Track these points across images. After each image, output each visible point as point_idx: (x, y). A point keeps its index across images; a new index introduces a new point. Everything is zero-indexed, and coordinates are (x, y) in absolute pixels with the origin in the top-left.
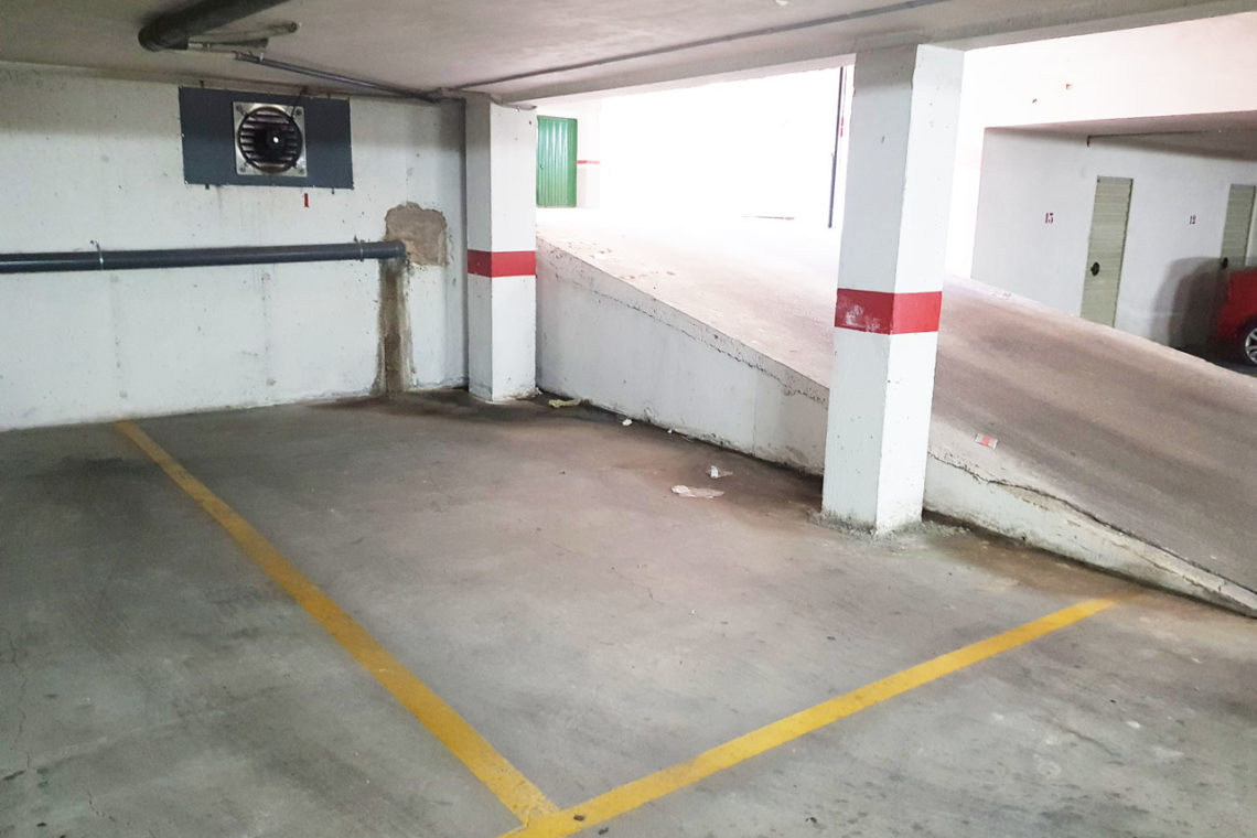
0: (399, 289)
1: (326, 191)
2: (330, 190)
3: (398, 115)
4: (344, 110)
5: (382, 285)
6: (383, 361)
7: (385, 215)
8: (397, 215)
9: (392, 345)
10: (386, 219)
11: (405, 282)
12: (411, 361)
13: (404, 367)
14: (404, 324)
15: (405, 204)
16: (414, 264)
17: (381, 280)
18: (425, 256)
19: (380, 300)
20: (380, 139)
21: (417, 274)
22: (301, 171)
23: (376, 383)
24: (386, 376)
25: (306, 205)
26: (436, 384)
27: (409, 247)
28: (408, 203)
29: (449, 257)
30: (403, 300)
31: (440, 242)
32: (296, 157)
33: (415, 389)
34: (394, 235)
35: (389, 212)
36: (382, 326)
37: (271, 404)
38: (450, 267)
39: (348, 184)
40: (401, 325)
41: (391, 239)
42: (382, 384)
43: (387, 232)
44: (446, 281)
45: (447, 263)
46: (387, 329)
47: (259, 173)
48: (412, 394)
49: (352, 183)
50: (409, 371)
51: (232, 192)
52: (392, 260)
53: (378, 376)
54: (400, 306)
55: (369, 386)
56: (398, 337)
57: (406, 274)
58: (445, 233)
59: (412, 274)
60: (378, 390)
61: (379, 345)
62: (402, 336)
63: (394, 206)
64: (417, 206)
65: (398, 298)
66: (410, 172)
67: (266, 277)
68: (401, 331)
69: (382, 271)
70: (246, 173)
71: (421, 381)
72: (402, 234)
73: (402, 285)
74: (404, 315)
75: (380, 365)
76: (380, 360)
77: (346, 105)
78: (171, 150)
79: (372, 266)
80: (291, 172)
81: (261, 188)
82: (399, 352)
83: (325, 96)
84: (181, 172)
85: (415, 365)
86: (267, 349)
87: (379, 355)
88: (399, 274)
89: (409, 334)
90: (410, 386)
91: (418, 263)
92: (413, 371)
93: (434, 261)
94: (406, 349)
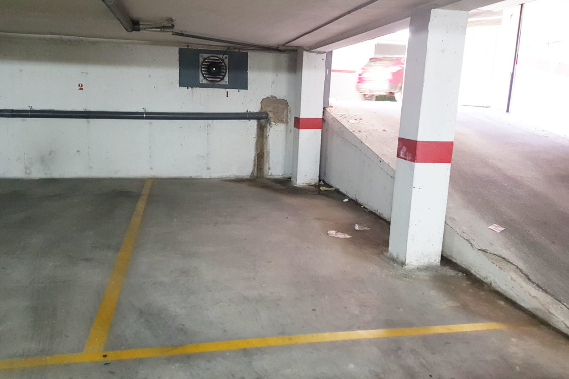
0: (265, 132)
1: (236, 91)
2: (238, 90)
3: (269, 58)
4: (246, 56)
5: (257, 131)
6: (256, 164)
7: (261, 101)
8: (266, 101)
9: (261, 157)
10: (261, 103)
11: (268, 130)
12: (269, 165)
13: (265, 167)
14: (266, 148)
15: (270, 96)
16: (272, 123)
17: (257, 128)
18: (278, 119)
19: (256, 137)
20: (261, 68)
21: (273, 127)
22: (226, 82)
23: (253, 173)
24: (257, 170)
25: (227, 96)
26: (279, 175)
27: (271, 115)
28: (271, 96)
29: (289, 120)
30: (266, 138)
31: (285, 114)
32: (224, 76)
33: (270, 177)
34: (264, 110)
35: (263, 100)
36: (257, 148)
37: (208, 177)
38: (289, 124)
39: (246, 87)
40: (265, 148)
41: (263, 111)
42: (255, 174)
43: (261, 109)
44: (287, 131)
45: (288, 123)
46: (259, 150)
47: (208, 82)
48: (268, 179)
49: (247, 87)
50: (267, 169)
51: (197, 90)
52: (262, 120)
53: (254, 170)
54: (265, 140)
55: (249, 174)
56: (264, 153)
57: (269, 127)
58: (288, 109)
59: (271, 127)
60: (253, 176)
61: (255, 157)
62: (265, 154)
63: (265, 97)
64: (275, 97)
65: (265, 137)
66: (273, 82)
67: (209, 125)
68: (265, 151)
69: (258, 125)
70: (203, 83)
71: (272, 174)
72: (268, 109)
73: (266, 131)
74: (267, 145)
75: (255, 165)
76: (255, 163)
77: (247, 54)
78: (174, 73)
79: (254, 123)
80: (222, 83)
81: (209, 89)
82: (263, 160)
83: (238, 51)
84: (178, 82)
85: (270, 167)
86: (208, 155)
87: (255, 161)
88: (265, 127)
89: (268, 153)
90: (267, 175)
91: (275, 122)
92: (269, 169)
93: (282, 121)
94: (267, 159)
